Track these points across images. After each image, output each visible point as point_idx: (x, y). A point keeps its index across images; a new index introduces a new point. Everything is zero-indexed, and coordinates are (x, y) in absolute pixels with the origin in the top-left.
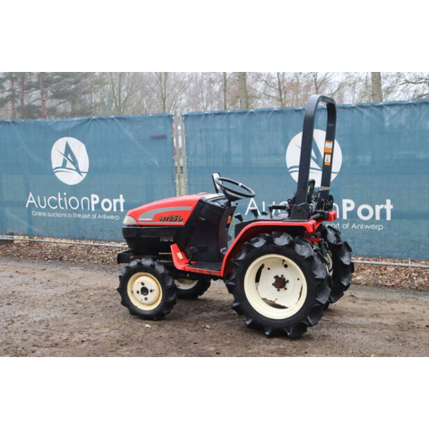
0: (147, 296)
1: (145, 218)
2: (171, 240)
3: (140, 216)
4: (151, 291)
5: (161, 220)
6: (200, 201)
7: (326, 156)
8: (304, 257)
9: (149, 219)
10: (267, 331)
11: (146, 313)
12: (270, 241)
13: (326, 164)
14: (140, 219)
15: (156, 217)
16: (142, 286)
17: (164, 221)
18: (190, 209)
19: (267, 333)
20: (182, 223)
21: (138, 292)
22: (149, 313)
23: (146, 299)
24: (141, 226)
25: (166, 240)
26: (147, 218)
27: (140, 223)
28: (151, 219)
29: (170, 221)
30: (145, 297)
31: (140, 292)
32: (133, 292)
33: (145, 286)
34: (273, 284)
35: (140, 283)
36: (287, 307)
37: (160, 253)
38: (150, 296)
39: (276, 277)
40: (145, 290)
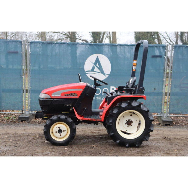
0: (61, 134)
1: (56, 95)
2: (71, 105)
3: (53, 94)
4: (64, 131)
5: (65, 96)
6: (87, 86)
7: (134, 67)
8: (145, 111)
9: (58, 95)
10: (127, 145)
11: (60, 142)
12: (129, 104)
13: (133, 70)
14: (53, 95)
15: (62, 95)
16: (59, 129)
17: (67, 96)
18: (81, 90)
19: (127, 146)
20: (77, 97)
21: (56, 132)
22: (62, 142)
23: (61, 135)
24: (54, 99)
25: (68, 106)
26: (57, 95)
27: (53, 97)
28: (59, 95)
29: (71, 96)
30: (60, 134)
31: (57, 132)
32: (52, 132)
33: (60, 129)
34: (126, 124)
35: (58, 127)
36: (132, 134)
37: (63, 112)
38: (63, 134)
39: (127, 121)
40: (60, 131)
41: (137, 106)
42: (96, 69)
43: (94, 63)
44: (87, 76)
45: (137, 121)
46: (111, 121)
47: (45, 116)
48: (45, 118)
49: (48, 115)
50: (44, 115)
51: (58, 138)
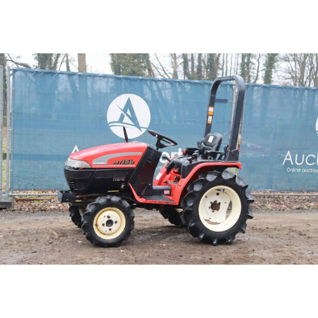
0: (111, 227)
1: (99, 162)
2: (123, 180)
3: (94, 160)
4: (116, 222)
5: (115, 164)
6: (149, 148)
7: (209, 117)
9: (103, 163)
10: (214, 241)
11: (110, 242)
13: (208, 123)
14: (94, 163)
15: (110, 161)
16: (107, 219)
17: (118, 164)
18: (140, 154)
19: (215, 243)
20: (134, 166)
21: (103, 225)
22: (112, 241)
23: (110, 230)
24: (95, 169)
25: (118, 180)
26: (102, 162)
27: (94, 166)
28: (105, 163)
29: (124, 164)
30: (109, 228)
31: (105, 224)
32: (96, 225)
33: (110, 219)
34: (210, 208)
35: (106, 217)
36: (219, 223)
37: (109, 191)
38: (114, 227)
39: (211, 202)
40: (109, 223)
41: (230, 179)
42: (126, 120)
43: (123, 109)
44: (110, 130)
45: (226, 203)
46: (191, 204)
47: (78, 199)
48: (77, 201)
49: (83, 196)
50: (77, 197)
51: (104, 234)
